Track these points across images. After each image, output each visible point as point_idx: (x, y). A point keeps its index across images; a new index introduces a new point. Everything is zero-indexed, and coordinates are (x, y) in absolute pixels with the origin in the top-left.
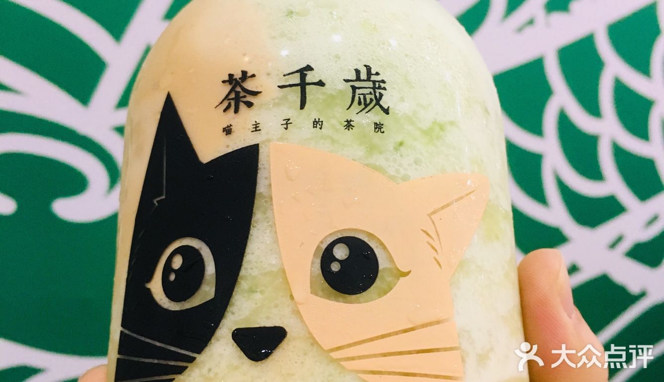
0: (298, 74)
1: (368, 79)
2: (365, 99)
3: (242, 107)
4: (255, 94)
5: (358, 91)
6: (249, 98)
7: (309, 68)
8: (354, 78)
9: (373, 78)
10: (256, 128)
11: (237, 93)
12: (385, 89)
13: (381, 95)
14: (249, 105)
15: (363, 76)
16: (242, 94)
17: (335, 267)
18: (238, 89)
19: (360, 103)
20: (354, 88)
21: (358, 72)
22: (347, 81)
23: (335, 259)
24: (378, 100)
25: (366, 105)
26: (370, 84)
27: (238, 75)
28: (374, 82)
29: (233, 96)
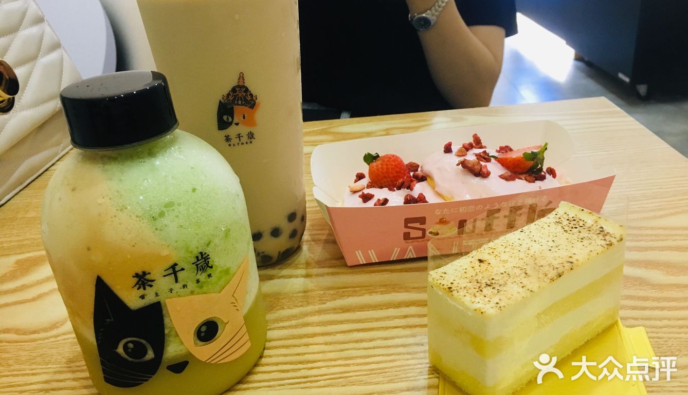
0: (171, 269)
1: (202, 258)
2: (202, 267)
3: (147, 287)
4: (153, 281)
5: (199, 266)
6: (150, 283)
7: (176, 264)
8: (196, 261)
9: (204, 256)
10: (157, 295)
11: (143, 282)
12: (209, 258)
13: (208, 262)
14: (151, 286)
15: (200, 258)
16: (145, 282)
17: (203, 334)
18: (143, 280)
19: (200, 270)
20: (197, 265)
21: (197, 257)
22: (193, 264)
23: (202, 332)
24: (207, 264)
25: (203, 270)
26: (203, 260)
27: (140, 273)
28: (205, 258)
29: (140, 282)
